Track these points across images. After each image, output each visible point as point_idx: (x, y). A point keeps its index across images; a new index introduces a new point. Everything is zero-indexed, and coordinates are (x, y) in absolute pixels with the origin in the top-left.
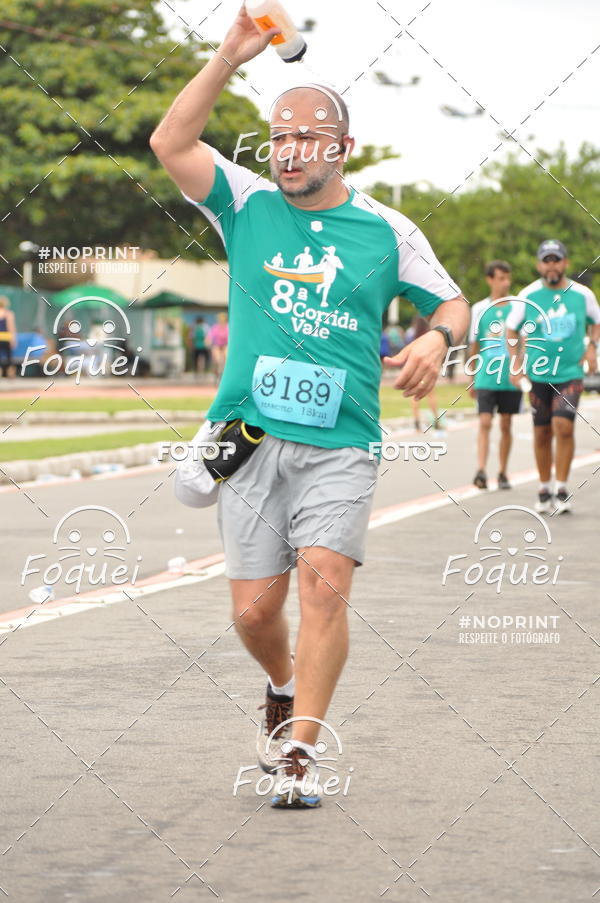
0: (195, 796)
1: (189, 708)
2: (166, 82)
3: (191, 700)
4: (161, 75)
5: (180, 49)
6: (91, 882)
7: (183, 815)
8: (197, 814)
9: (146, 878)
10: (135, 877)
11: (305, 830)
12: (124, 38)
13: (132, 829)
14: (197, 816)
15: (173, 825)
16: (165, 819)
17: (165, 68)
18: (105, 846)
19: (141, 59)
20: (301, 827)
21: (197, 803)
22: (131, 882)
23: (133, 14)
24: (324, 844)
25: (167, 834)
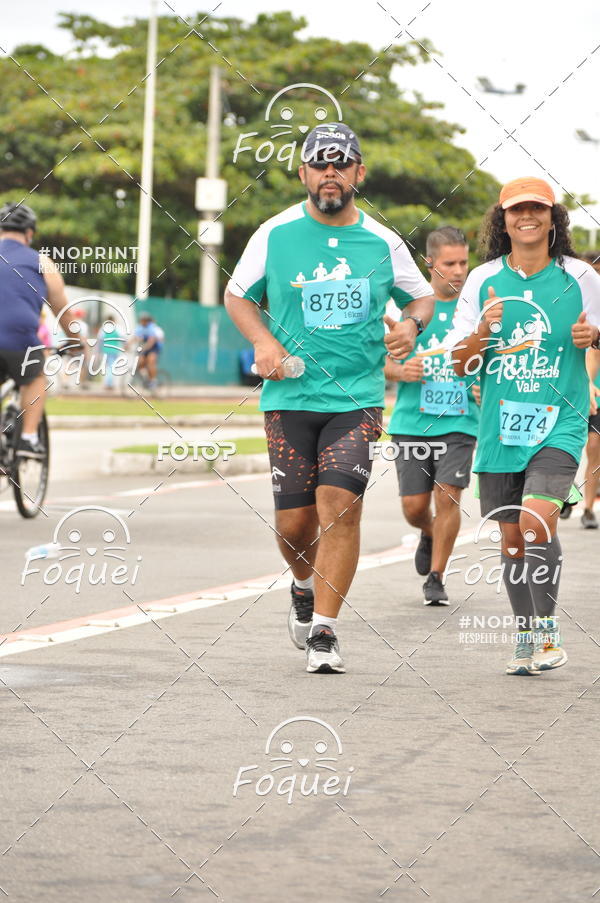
0: (441, 731)
1: (429, 658)
2: (396, 135)
3: (430, 651)
4: (392, 129)
5: (409, 108)
6: (357, 797)
7: (432, 745)
8: (444, 745)
9: (404, 795)
10: (394, 795)
11: (541, 761)
12: (361, 98)
13: (388, 755)
14: (445, 747)
15: (424, 753)
16: (416, 748)
17: (395, 122)
18: (365, 768)
19: (374, 116)
20: (537, 759)
21: (443, 736)
22: (391, 799)
23: (369, 78)
24: (559, 773)
25: (419, 760)
